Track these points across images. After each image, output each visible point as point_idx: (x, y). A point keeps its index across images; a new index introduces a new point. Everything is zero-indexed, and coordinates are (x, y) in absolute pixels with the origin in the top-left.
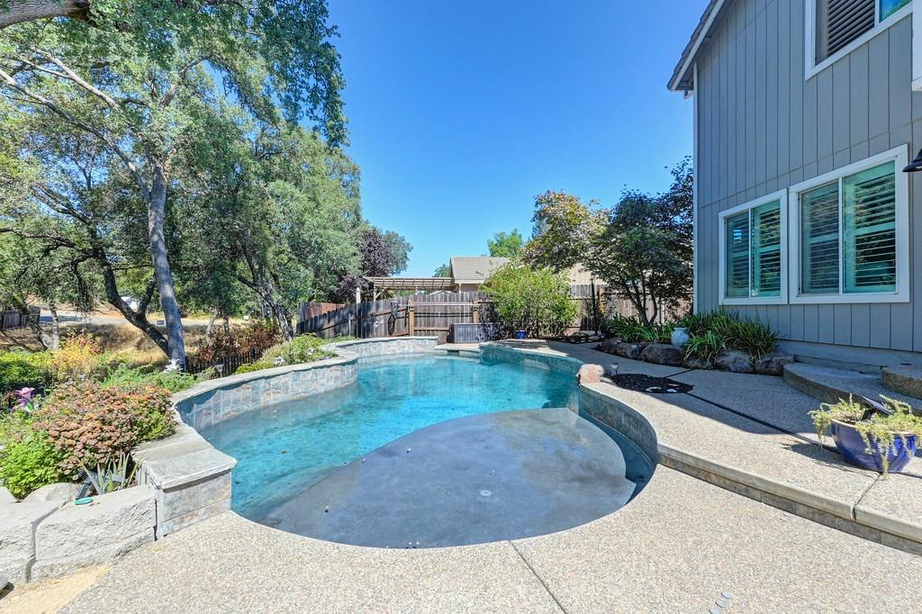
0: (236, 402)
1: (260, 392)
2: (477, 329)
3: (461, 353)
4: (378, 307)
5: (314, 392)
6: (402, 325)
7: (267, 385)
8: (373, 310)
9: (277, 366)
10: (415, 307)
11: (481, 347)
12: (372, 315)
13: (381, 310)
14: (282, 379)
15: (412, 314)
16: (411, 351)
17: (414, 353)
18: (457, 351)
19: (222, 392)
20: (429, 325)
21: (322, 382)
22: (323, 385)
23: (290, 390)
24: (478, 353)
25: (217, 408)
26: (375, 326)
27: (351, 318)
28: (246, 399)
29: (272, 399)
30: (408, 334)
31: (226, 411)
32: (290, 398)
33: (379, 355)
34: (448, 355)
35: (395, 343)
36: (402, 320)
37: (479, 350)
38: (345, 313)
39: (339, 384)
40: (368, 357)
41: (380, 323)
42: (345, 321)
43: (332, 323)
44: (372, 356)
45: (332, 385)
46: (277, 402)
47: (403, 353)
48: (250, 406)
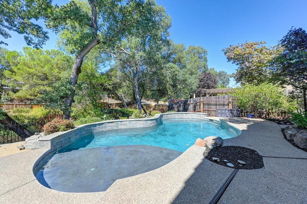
0: (111, 126)
1: (119, 125)
2: (227, 111)
3: (214, 121)
4: (190, 101)
5: (136, 127)
6: (199, 108)
7: (121, 124)
8: (189, 102)
9: (132, 118)
10: (203, 101)
11: (220, 120)
12: (188, 104)
13: (191, 102)
14: (126, 122)
15: (202, 104)
16: (196, 118)
17: (197, 119)
18: (213, 120)
19: (107, 123)
20: (209, 109)
21: (138, 124)
22: (139, 125)
23: (128, 126)
24: (219, 122)
25: (105, 127)
26: (190, 108)
27: (182, 105)
28: (114, 126)
29: (123, 127)
30: (200, 112)
31: (108, 128)
32: (128, 128)
33: (183, 118)
34: (209, 121)
35: (189, 114)
36: (199, 106)
37: (219, 121)
38: (180, 103)
39: (144, 126)
40: (178, 118)
41: (191, 107)
42: (180, 106)
43: (177, 106)
44: (180, 118)
45: (142, 126)
46: (124, 128)
47: (193, 119)
48: (116, 128)
